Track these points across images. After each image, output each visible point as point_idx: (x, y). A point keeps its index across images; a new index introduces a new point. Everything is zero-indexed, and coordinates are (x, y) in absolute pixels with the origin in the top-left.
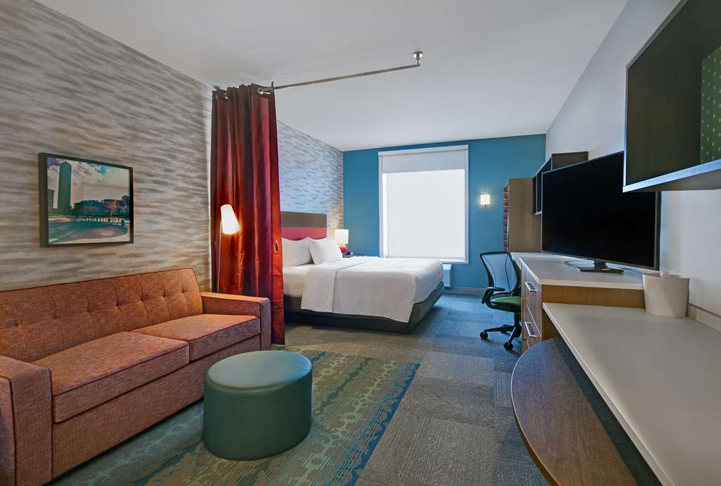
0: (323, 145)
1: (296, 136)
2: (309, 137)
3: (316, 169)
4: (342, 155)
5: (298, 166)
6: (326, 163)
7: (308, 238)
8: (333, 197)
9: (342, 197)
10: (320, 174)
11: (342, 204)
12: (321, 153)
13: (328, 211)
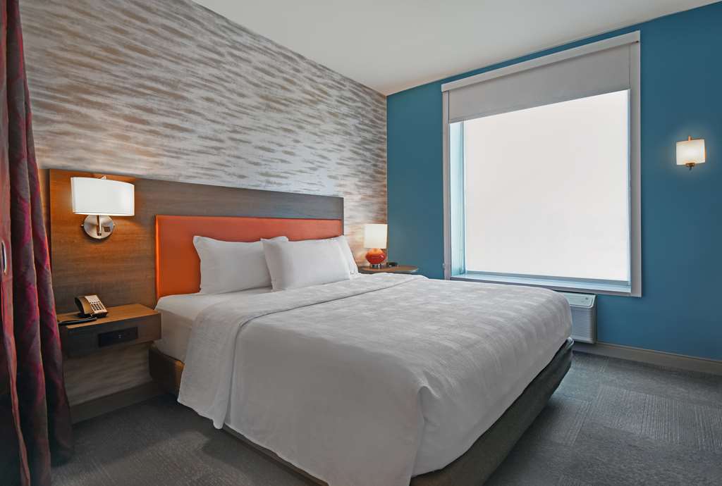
0: (337, 78)
1: (265, 51)
2: (301, 57)
3: (320, 118)
4: (385, 102)
5: (269, 106)
6: (344, 110)
7: (285, 237)
8: (360, 168)
9: (385, 171)
10: (329, 126)
11: (385, 182)
12: (333, 92)
13: (347, 193)
